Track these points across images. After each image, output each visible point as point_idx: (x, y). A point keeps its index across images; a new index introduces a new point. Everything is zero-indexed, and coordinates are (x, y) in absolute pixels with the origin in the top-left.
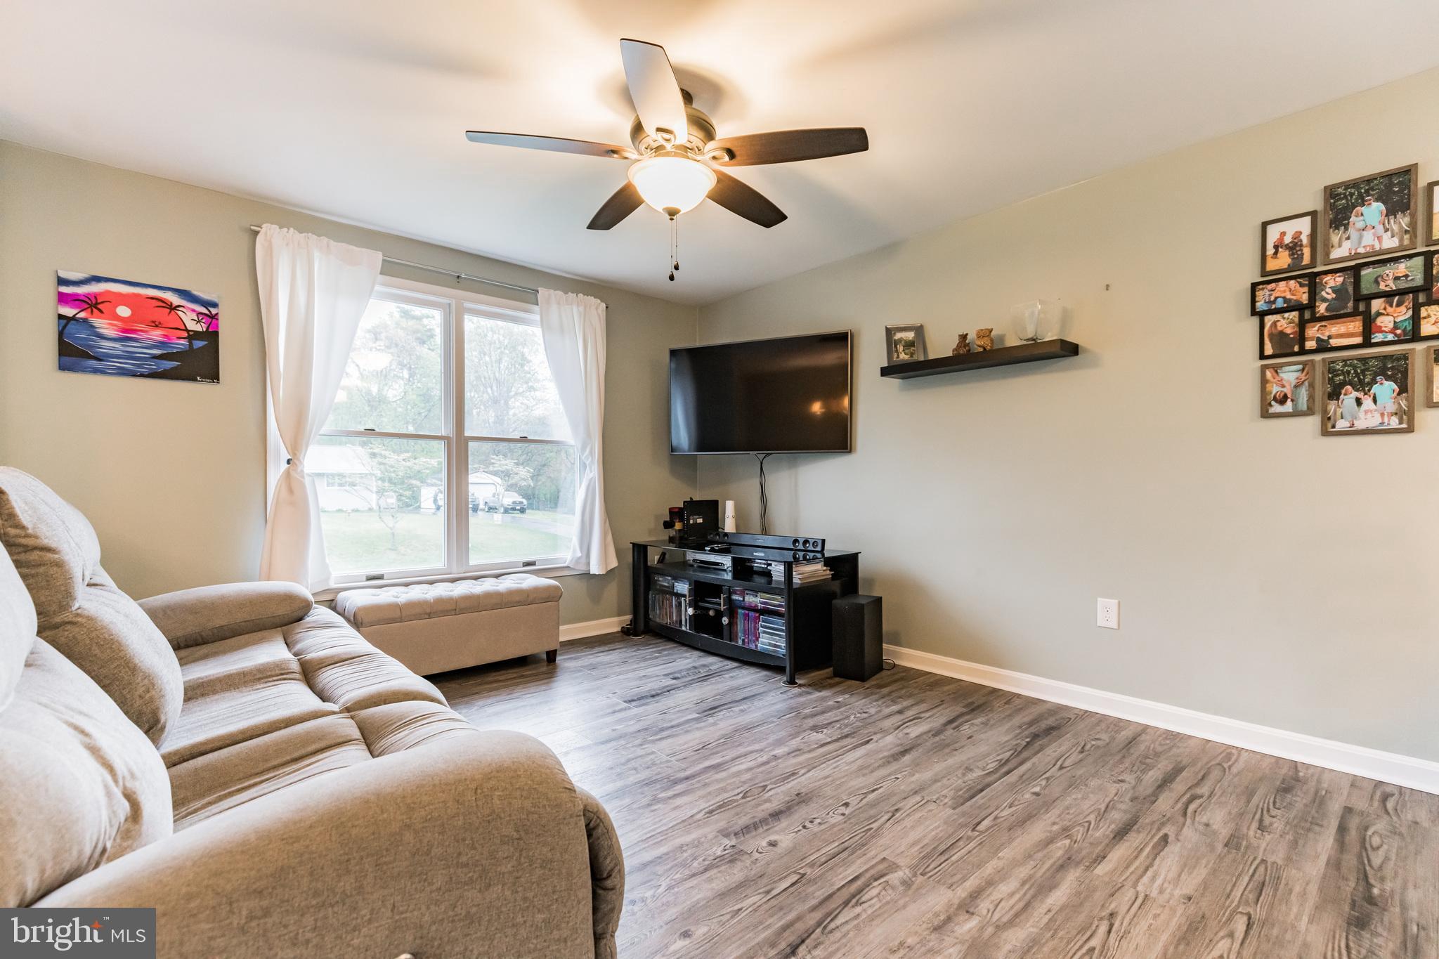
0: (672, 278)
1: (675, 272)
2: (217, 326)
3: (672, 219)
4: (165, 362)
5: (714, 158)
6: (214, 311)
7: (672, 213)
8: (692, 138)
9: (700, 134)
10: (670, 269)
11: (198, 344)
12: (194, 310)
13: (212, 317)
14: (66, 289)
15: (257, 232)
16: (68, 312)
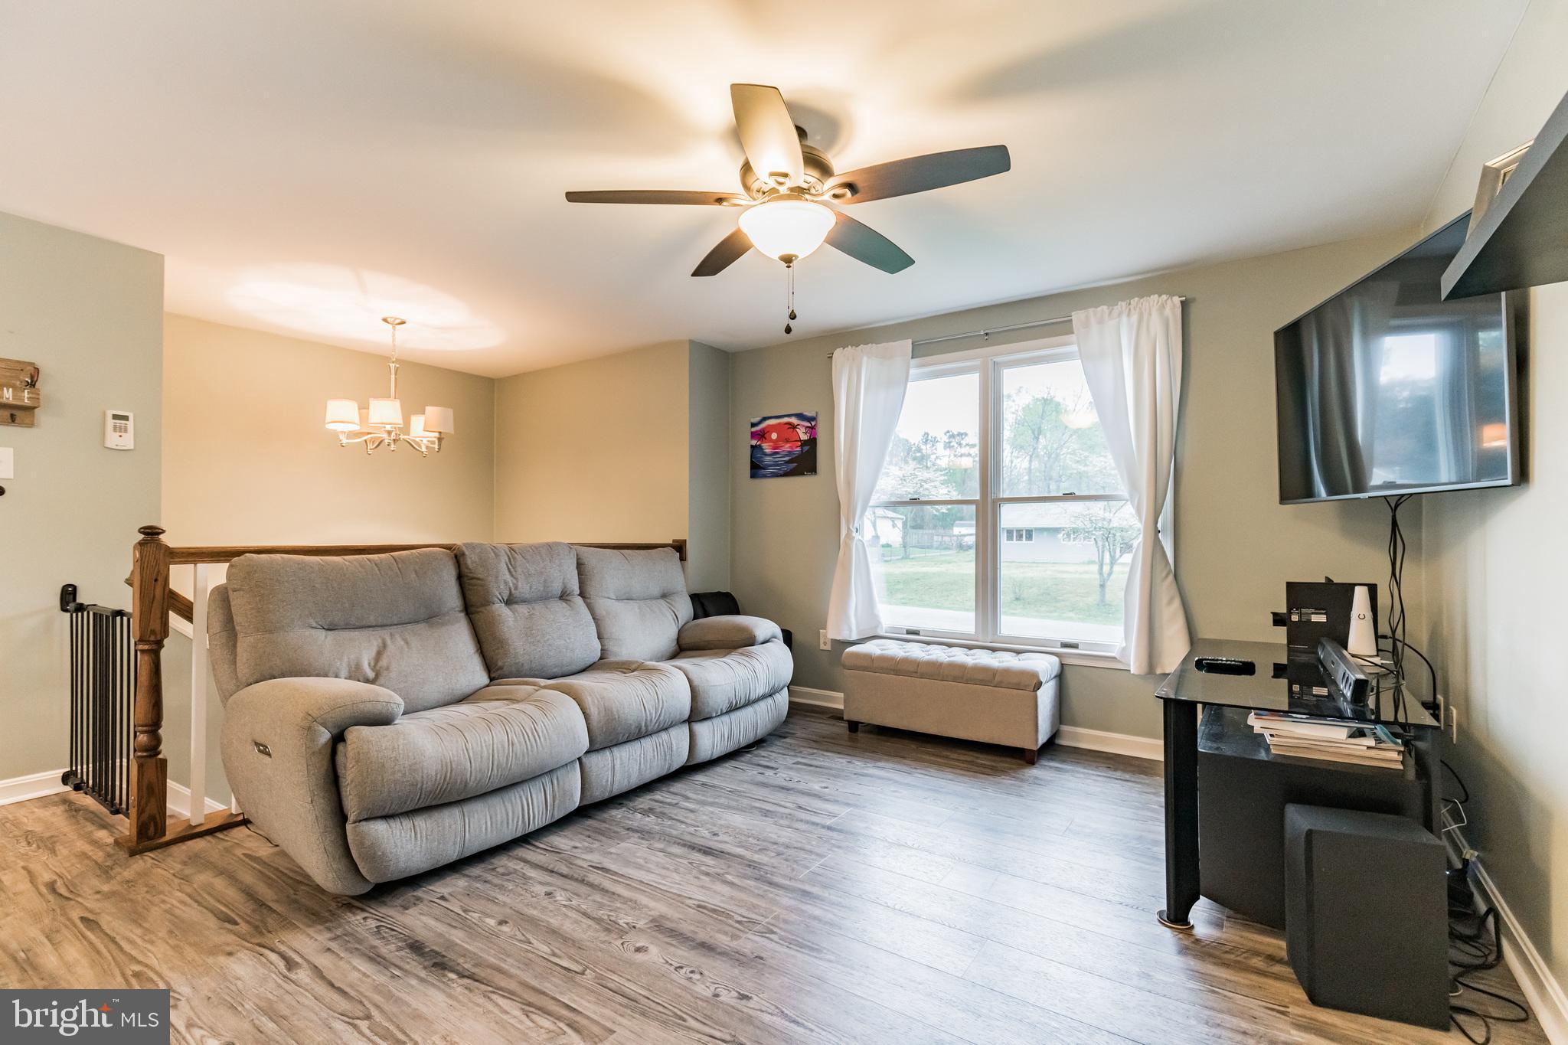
0: (788, 330)
1: (792, 323)
2: (815, 434)
3: (789, 267)
4: (790, 465)
5: (835, 196)
6: (813, 423)
7: (788, 260)
8: (810, 179)
9: (815, 173)
10: (786, 320)
11: (806, 448)
12: (804, 426)
13: (813, 428)
14: (754, 429)
15: (832, 357)
16: (754, 442)
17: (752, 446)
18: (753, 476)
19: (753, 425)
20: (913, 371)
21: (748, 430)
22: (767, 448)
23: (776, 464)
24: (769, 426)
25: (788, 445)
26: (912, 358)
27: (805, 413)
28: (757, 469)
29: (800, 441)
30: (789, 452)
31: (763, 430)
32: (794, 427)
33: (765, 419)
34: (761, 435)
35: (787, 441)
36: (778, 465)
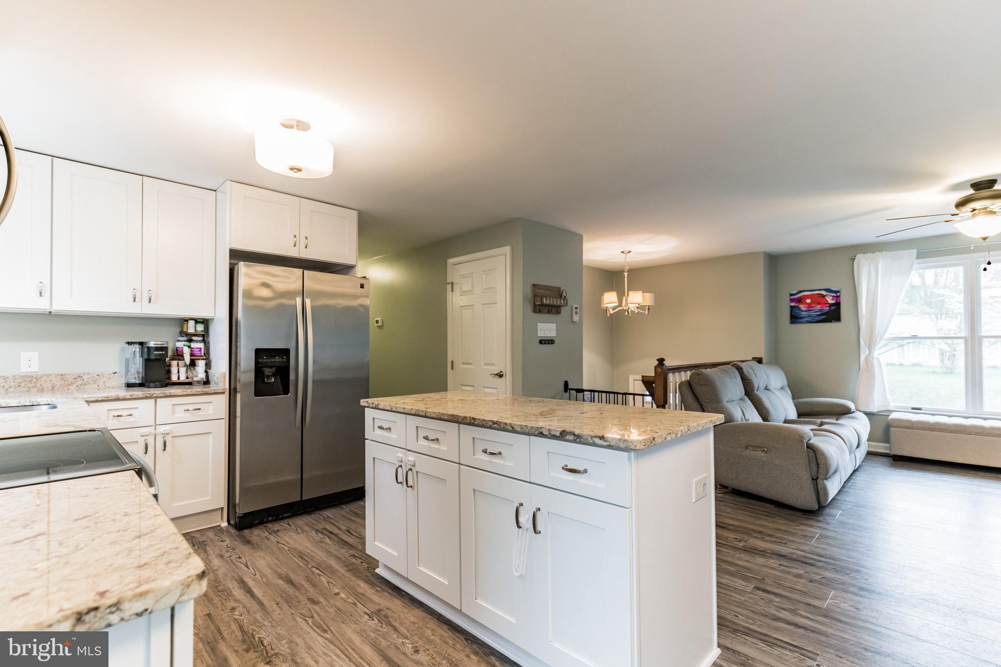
2: (840, 300)
6: (838, 294)
12: (831, 296)
13: (838, 297)
14: (792, 297)
15: (854, 259)
16: (793, 304)
17: (791, 306)
18: (792, 323)
19: (792, 295)
20: (915, 266)
21: (787, 299)
22: (803, 307)
23: (810, 316)
24: (804, 296)
25: (819, 306)
26: (916, 259)
27: (832, 289)
28: (795, 318)
29: (829, 304)
30: (820, 310)
31: (801, 297)
32: (824, 296)
33: (801, 292)
34: (800, 300)
35: (819, 303)
36: (812, 317)
